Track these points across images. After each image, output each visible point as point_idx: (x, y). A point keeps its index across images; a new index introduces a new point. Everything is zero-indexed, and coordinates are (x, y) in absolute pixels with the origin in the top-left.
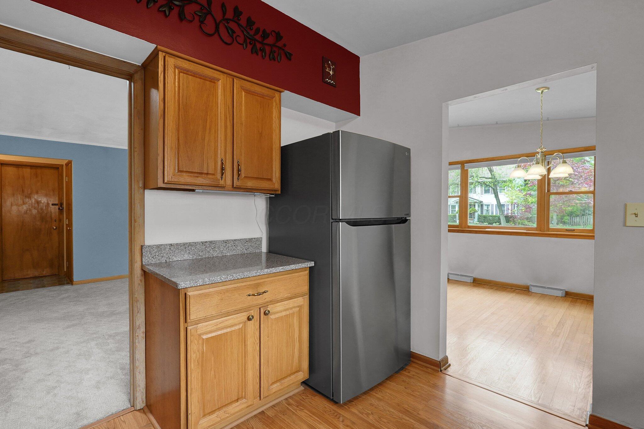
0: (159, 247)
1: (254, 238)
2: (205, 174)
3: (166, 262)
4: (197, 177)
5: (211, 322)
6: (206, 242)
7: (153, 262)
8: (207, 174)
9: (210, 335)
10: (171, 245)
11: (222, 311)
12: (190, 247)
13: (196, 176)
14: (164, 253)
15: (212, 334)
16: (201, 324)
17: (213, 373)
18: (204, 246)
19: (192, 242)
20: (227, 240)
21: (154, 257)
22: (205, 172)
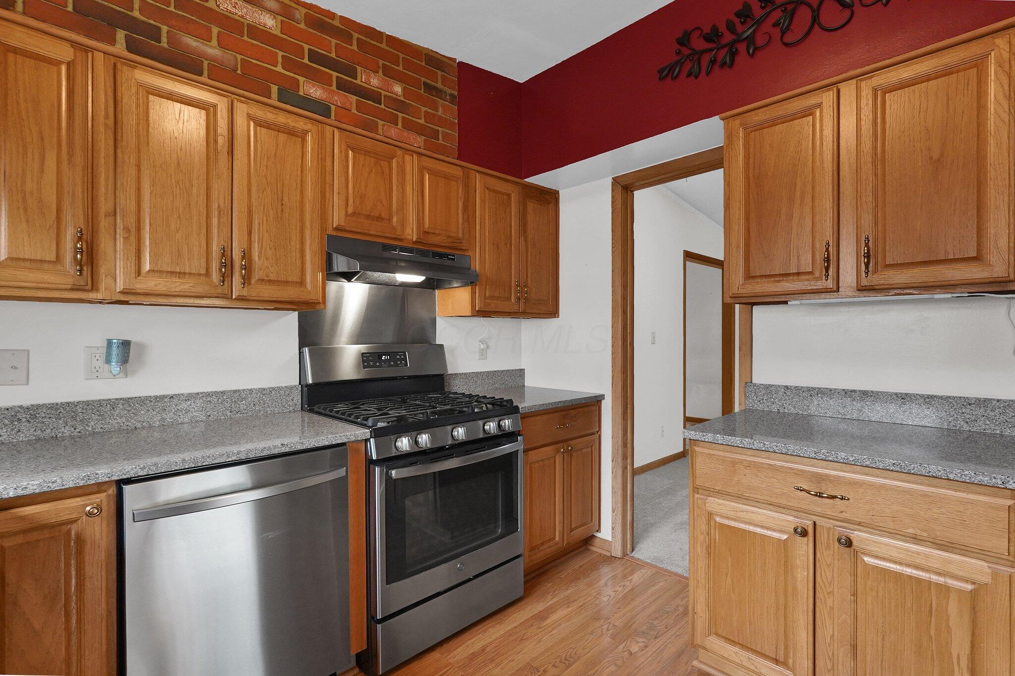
0: (768, 387)
1: (998, 401)
2: (794, 274)
3: (779, 412)
4: (779, 281)
5: (727, 502)
6: (854, 391)
7: (759, 408)
8: (798, 274)
9: (726, 522)
10: (787, 387)
11: (745, 495)
12: (819, 395)
13: (777, 281)
14: (776, 398)
15: (730, 522)
16: (712, 499)
17: (729, 580)
18: (850, 397)
19: (824, 387)
20: (906, 394)
21: (761, 401)
22: (795, 271)
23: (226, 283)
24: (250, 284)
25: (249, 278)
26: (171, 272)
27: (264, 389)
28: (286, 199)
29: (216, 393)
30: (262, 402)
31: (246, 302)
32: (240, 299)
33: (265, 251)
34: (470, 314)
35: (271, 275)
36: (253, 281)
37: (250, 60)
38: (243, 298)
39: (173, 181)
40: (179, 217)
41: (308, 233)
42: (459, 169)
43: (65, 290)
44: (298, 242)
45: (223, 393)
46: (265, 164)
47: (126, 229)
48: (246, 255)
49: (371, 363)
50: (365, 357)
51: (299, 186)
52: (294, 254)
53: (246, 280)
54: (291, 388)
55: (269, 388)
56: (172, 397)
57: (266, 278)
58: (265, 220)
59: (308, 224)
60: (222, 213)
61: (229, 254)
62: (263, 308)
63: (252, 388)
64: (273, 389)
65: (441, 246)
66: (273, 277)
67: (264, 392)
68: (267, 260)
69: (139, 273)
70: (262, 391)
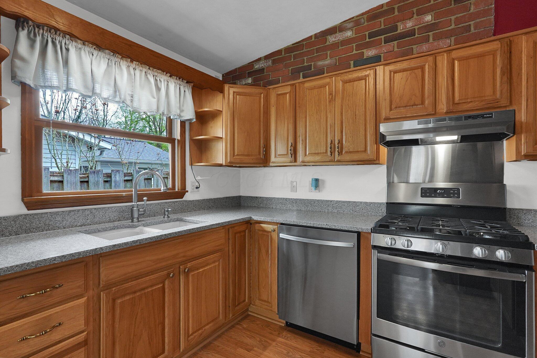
23: (332, 155)
24: (342, 154)
25: (342, 152)
26: (315, 153)
27: (367, 203)
28: (357, 112)
29: (347, 202)
30: (366, 208)
31: (340, 162)
32: (338, 161)
33: (348, 138)
34: (515, 159)
35: (351, 149)
36: (344, 152)
37: (341, 56)
38: (339, 161)
39: (315, 119)
40: (317, 132)
41: (368, 126)
42: (498, 42)
43: (288, 163)
44: (363, 132)
45: (350, 202)
46: (348, 99)
47: (302, 140)
48: (340, 142)
49: (428, 194)
50: (424, 190)
51: (364, 104)
52: (361, 138)
53: (340, 153)
54: (381, 204)
55: (369, 202)
56: (331, 201)
57: (348, 151)
58: (348, 125)
59: (368, 121)
60: (331, 126)
61: (334, 143)
62: (351, 164)
63: (362, 201)
64: (372, 203)
65: (473, 110)
66: (351, 150)
67: (367, 204)
68: (349, 142)
69: (306, 155)
70: (366, 203)
